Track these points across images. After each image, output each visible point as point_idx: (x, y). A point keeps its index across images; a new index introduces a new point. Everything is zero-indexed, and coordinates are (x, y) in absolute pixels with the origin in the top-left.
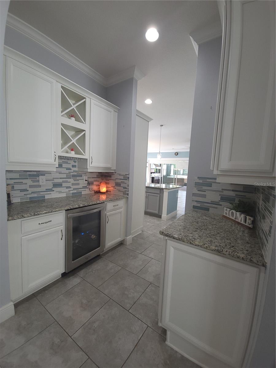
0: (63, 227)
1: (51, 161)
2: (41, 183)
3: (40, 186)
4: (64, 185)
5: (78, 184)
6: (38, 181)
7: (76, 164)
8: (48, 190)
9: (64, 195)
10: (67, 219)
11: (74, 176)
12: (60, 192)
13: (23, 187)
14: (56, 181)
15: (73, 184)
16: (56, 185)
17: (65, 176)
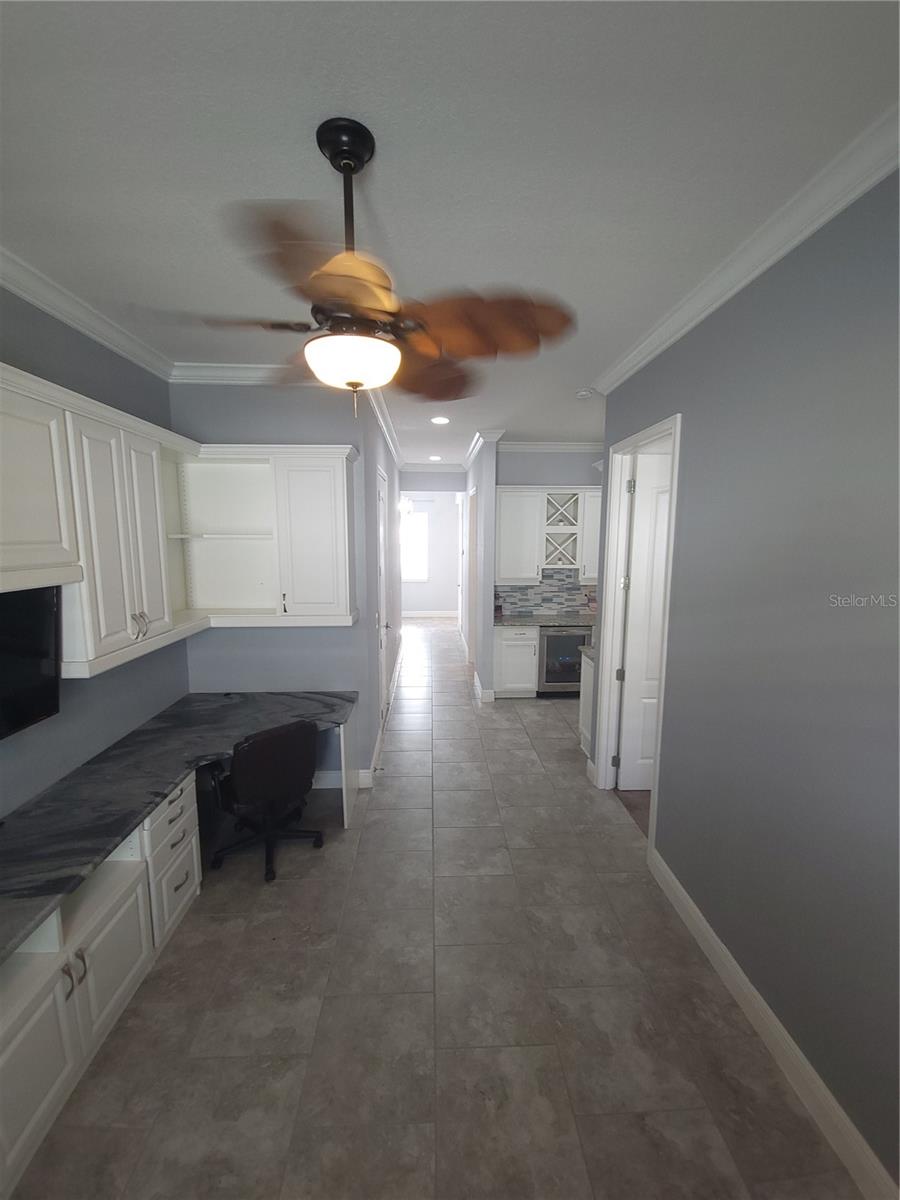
0: (536, 643)
1: (535, 575)
2: (529, 597)
3: (527, 600)
4: (555, 600)
5: (574, 600)
6: (527, 595)
7: (572, 574)
8: (536, 605)
9: (555, 613)
10: (541, 637)
11: (568, 589)
12: (550, 608)
13: (512, 600)
14: (545, 595)
15: (566, 600)
16: (546, 600)
17: (556, 589)
